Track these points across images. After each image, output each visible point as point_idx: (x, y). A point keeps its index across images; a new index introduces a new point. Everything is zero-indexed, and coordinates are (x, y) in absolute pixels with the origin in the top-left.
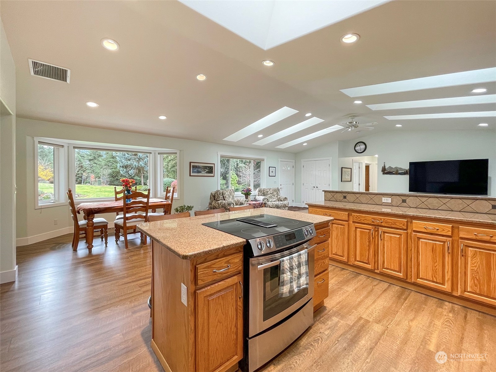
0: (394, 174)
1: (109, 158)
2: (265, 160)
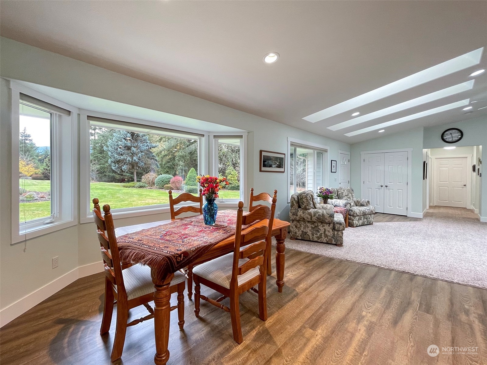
1: (96, 153)
2: (329, 151)
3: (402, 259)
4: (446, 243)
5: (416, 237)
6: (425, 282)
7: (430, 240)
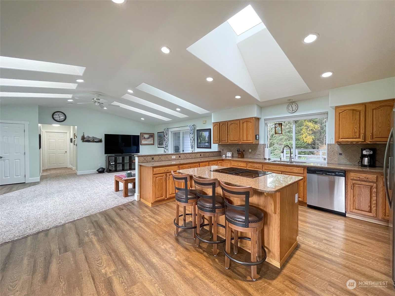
0: (91, 142)
3: (34, 222)
4: (63, 195)
5: (40, 198)
6: (58, 231)
7: (51, 197)
